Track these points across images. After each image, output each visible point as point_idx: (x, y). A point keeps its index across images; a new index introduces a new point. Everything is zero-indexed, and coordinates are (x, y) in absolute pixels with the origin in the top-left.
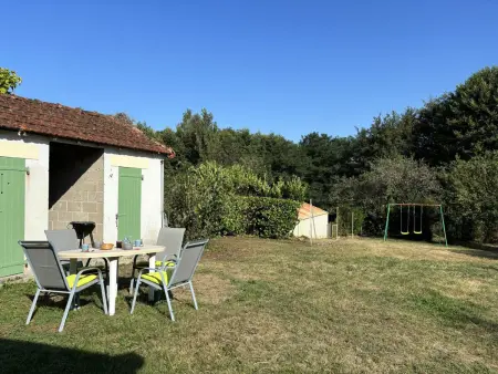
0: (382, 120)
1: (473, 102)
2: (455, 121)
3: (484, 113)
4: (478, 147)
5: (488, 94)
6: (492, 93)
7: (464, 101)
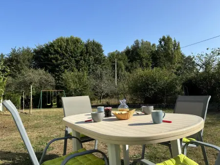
0: (17, 50)
1: (59, 49)
2: (52, 56)
3: (63, 54)
4: (62, 68)
5: (65, 47)
6: (66, 47)
7: (56, 48)
